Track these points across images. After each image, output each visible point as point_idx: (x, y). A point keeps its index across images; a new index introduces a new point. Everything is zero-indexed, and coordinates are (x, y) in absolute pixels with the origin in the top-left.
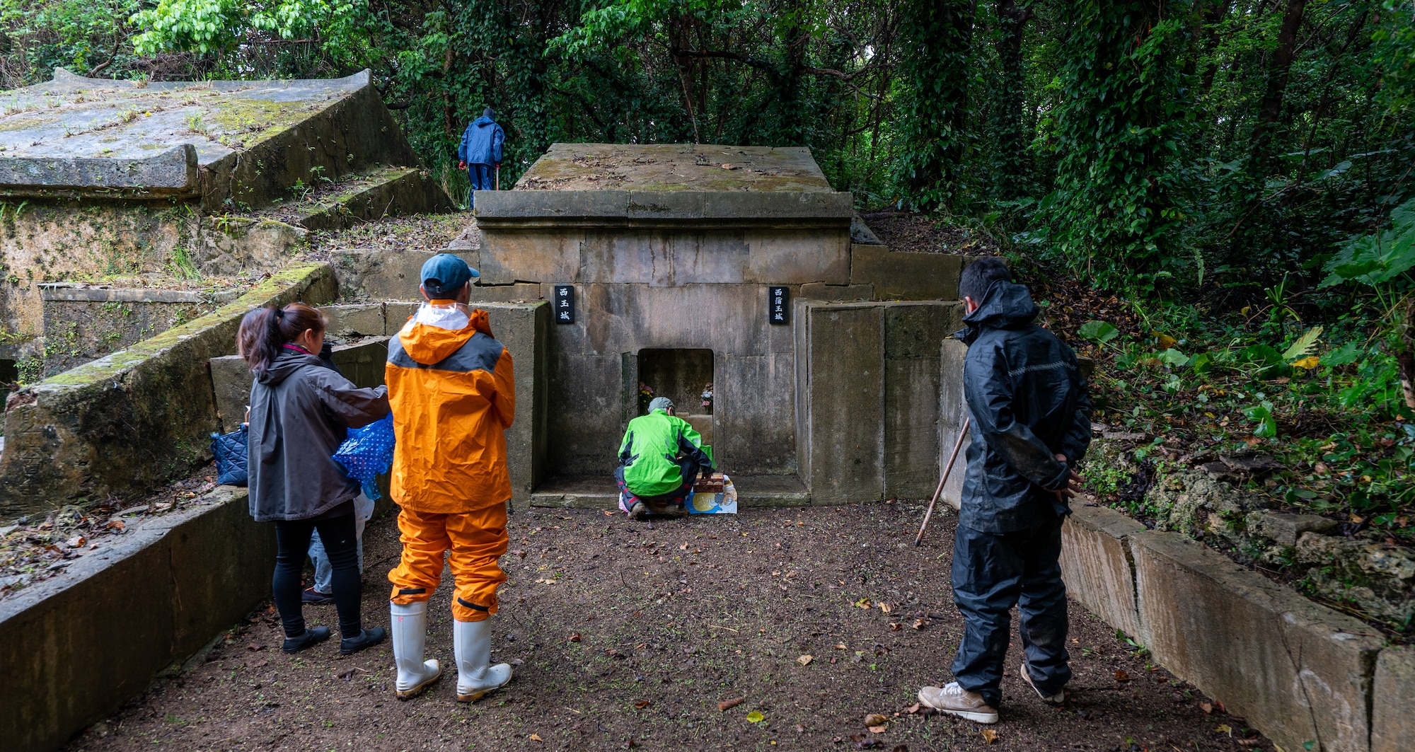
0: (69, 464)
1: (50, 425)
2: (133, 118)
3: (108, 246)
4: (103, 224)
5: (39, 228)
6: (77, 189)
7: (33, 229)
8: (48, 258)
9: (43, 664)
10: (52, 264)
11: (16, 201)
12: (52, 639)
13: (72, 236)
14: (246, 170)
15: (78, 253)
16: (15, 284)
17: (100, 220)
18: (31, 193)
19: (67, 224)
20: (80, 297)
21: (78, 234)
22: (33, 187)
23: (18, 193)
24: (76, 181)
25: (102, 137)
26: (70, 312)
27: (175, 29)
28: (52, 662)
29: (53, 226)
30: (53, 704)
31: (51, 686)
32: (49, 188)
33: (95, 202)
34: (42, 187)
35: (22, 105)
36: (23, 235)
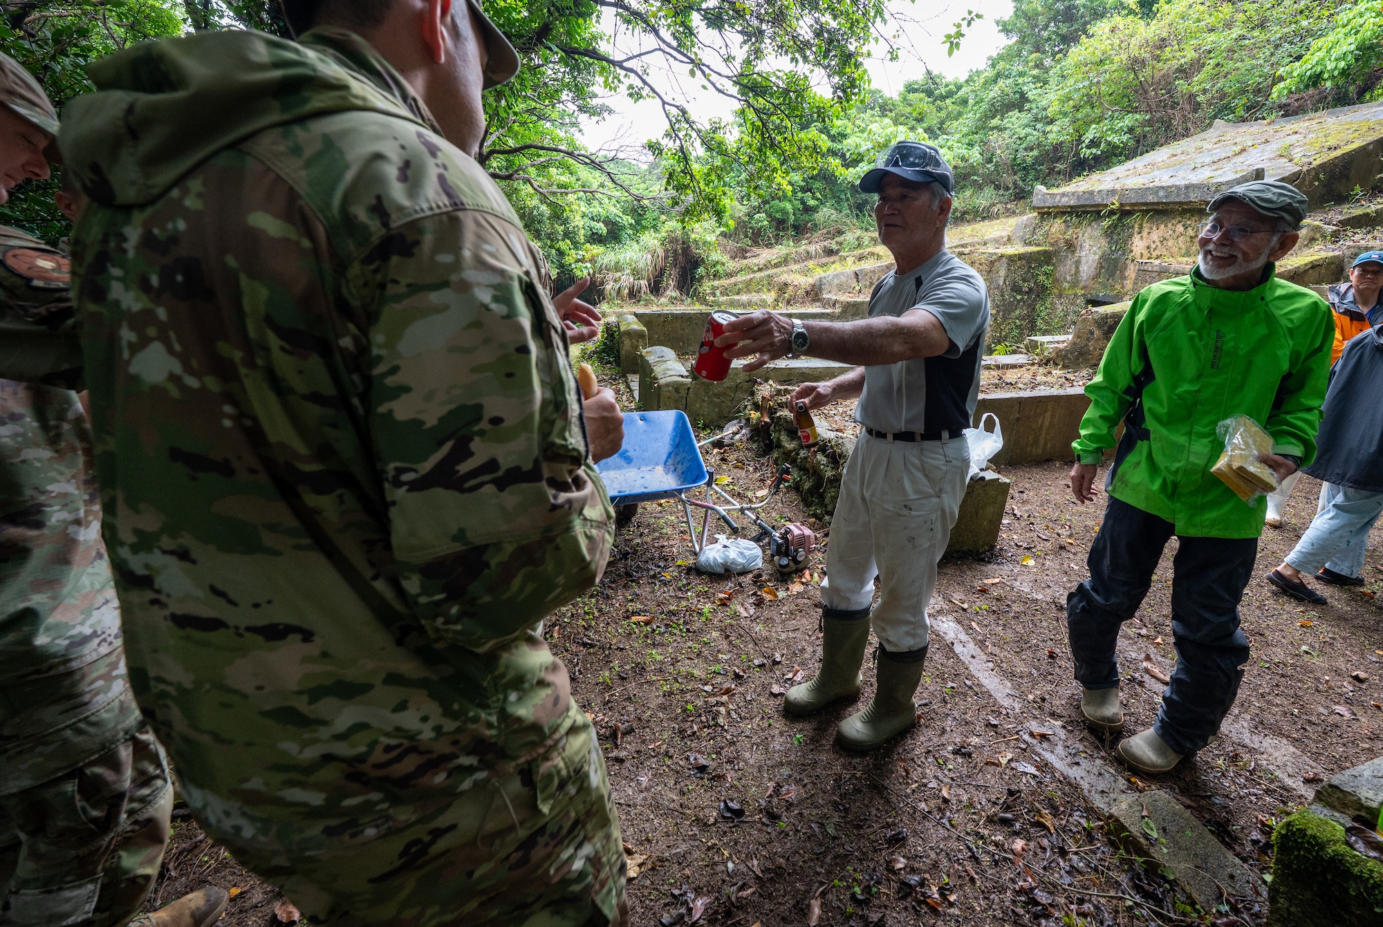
0: (1095, 348)
1: (1093, 328)
2: (1243, 150)
3: (1188, 239)
4: (1190, 225)
5: (1154, 228)
6: (1181, 203)
7: (1151, 228)
8: (1153, 246)
9: (1043, 423)
10: (1155, 249)
11: (1147, 211)
12: (1049, 414)
13: (1170, 232)
14: (1307, 183)
15: (1170, 243)
16: (1133, 261)
17: (1189, 222)
18: (1156, 207)
19: (1170, 225)
20: (1155, 269)
21: (1174, 231)
22: (1158, 204)
23: (1149, 207)
24: (1182, 199)
25: (1214, 167)
26: (1147, 277)
27: (1308, 73)
28: (1047, 423)
29: (1162, 226)
30: (1042, 442)
31: (1044, 433)
32: (1165, 203)
33: (1189, 211)
34: (1163, 203)
35: (1179, 151)
36: (1145, 234)
